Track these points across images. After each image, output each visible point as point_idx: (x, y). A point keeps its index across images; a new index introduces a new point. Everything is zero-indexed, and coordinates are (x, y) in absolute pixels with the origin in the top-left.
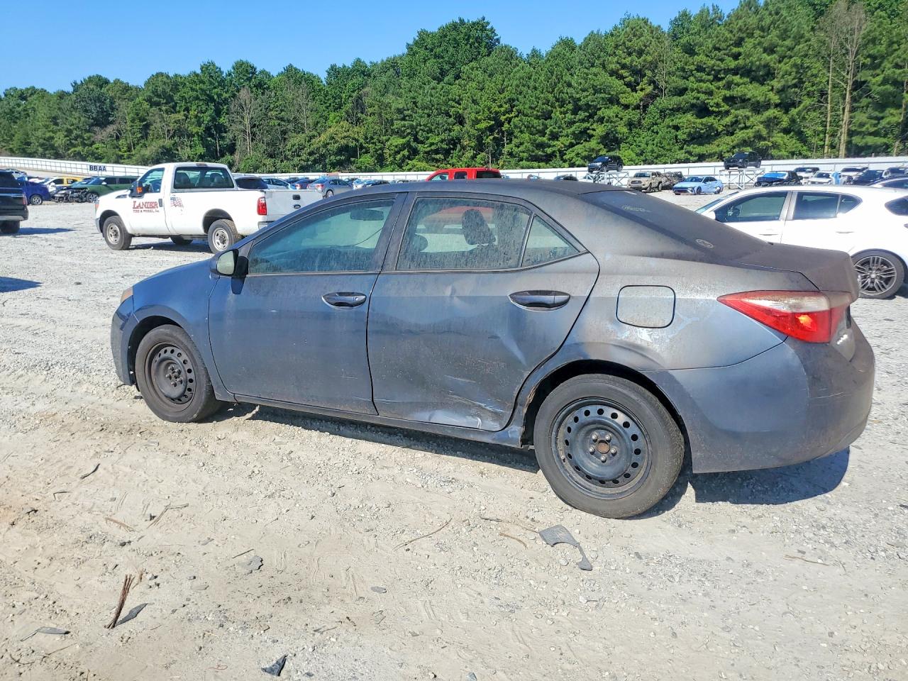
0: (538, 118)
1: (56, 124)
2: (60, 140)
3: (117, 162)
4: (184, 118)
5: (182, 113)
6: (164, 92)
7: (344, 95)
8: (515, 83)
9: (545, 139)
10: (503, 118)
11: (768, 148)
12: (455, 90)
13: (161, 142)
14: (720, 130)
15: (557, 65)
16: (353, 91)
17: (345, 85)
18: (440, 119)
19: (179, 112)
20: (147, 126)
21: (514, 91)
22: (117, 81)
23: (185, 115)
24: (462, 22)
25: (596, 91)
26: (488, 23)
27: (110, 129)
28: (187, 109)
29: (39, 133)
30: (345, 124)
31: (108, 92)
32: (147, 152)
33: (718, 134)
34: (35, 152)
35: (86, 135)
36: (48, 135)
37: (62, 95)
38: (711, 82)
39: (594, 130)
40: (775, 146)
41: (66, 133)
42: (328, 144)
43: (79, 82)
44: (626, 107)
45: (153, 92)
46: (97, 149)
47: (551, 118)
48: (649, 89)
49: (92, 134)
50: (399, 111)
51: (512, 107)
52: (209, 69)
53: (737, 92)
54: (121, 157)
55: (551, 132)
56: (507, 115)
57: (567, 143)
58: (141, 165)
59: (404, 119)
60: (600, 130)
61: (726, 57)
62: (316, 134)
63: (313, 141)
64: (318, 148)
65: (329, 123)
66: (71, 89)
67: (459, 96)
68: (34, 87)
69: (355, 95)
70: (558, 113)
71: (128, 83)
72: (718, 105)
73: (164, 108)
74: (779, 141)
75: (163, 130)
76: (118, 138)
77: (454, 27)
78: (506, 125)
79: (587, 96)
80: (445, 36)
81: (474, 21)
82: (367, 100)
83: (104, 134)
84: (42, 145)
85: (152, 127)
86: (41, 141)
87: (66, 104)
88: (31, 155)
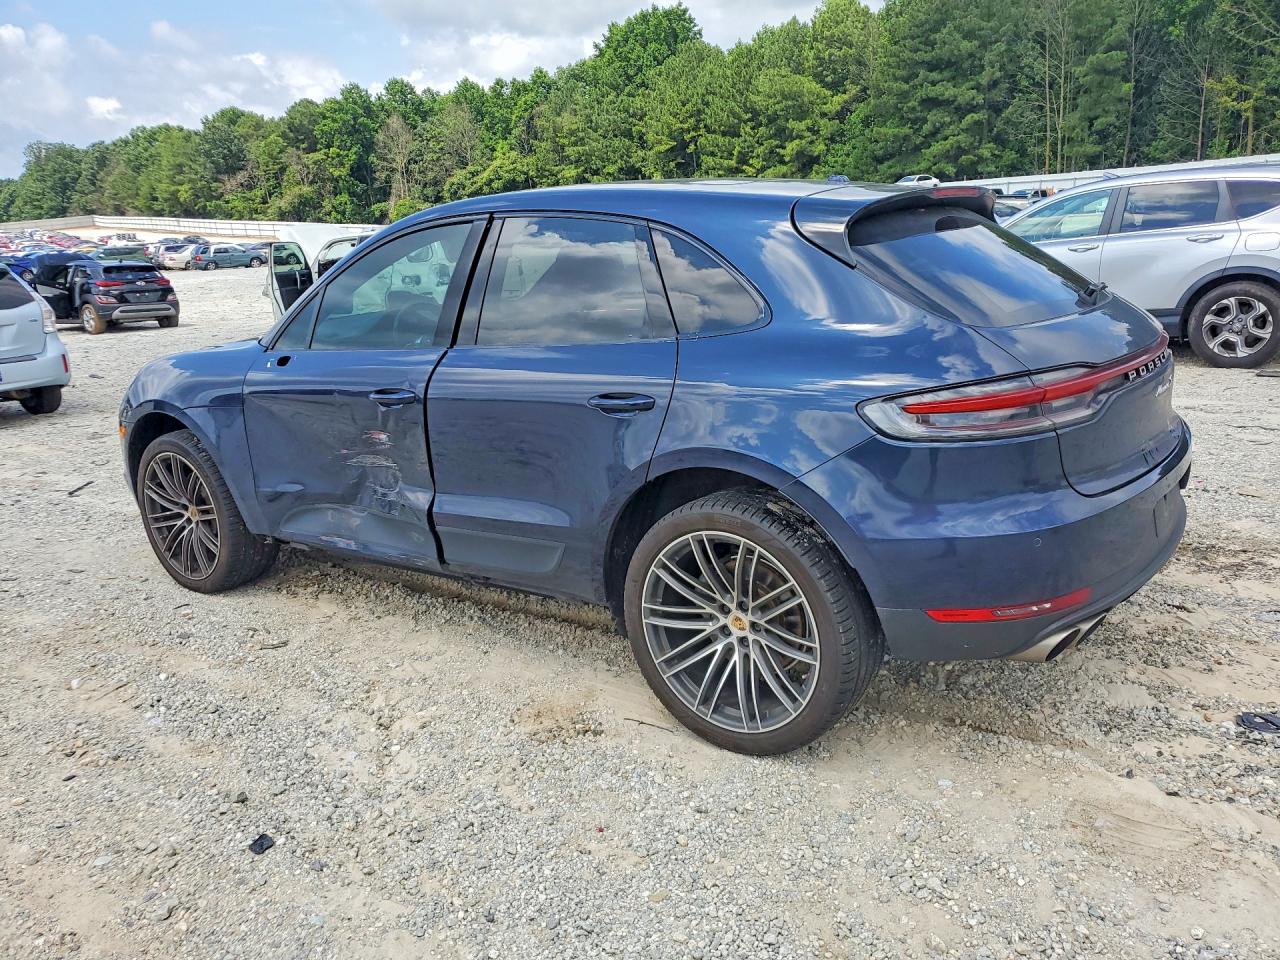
0: (724, 134)
1: (181, 172)
2: (185, 193)
3: (251, 219)
4: (324, 157)
5: (322, 152)
6: (301, 125)
7: (514, 117)
8: (701, 91)
9: (733, 163)
10: (687, 137)
11: (974, 164)
12: (638, 102)
13: (296, 190)
14: (918, 142)
15: (746, 66)
16: (526, 110)
17: (515, 104)
18: (616, 142)
19: (319, 151)
20: (283, 170)
21: (700, 101)
22: (251, 116)
23: (325, 154)
24: (655, 9)
25: (785, 97)
26: (685, 11)
27: (241, 177)
28: (328, 146)
29: (163, 186)
30: (513, 154)
31: (239, 130)
32: (283, 203)
33: (917, 149)
34: (163, 210)
35: (214, 184)
36: (173, 188)
37: (188, 136)
38: (906, 81)
39: (784, 148)
40: (981, 160)
41: (190, 186)
42: (492, 181)
43: (210, 118)
44: (824, 115)
45: (289, 128)
46: (227, 202)
47: (739, 136)
48: (853, 90)
49: (221, 185)
50: (572, 133)
51: (698, 121)
52: (353, 93)
53: (933, 92)
54: (256, 211)
55: (739, 152)
56: (693, 134)
57: (758, 167)
58: (279, 220)
59: (575, 144)
60: (791, 147)
61: (922, 47)
62: (480, 168)
63: (475, 179)
64: (481, 188)
65: (496, 154)
66: (200, 127)
67: (642, 109)
68: (168, 125)
69: (526, 115)
70: (748, 129)
71: (262, 117)
72: (914, 109)
73: (303, 146)
74: (986, 153)
75: (301, 175)
76: (250, 188)
77: (644, 18)
78: (692, 147)
79: (774, 104)
80: (632, 32)
81: (667, 7)
82: (539, 122)
83: (234, 182)
84: (166, 200)
85: (287, 173)
86: (166, 196)
87: (190, 148)
88: (159, 214)
